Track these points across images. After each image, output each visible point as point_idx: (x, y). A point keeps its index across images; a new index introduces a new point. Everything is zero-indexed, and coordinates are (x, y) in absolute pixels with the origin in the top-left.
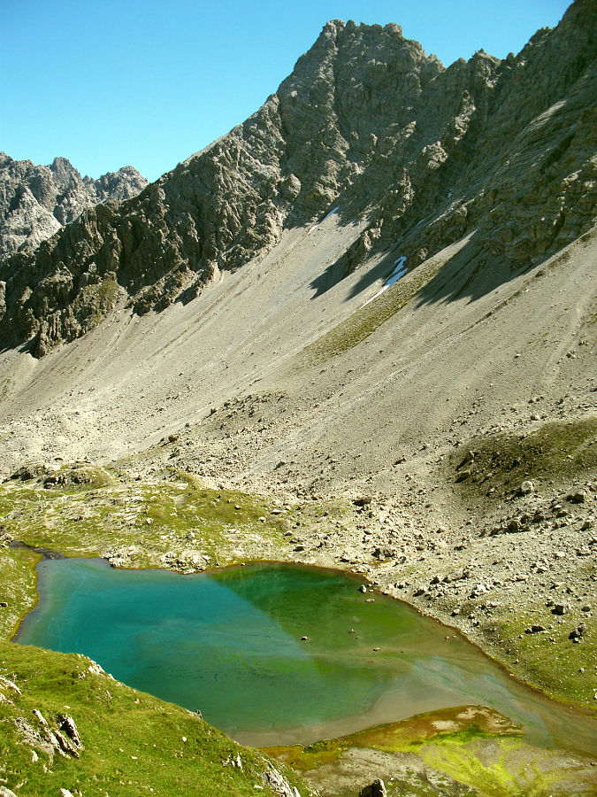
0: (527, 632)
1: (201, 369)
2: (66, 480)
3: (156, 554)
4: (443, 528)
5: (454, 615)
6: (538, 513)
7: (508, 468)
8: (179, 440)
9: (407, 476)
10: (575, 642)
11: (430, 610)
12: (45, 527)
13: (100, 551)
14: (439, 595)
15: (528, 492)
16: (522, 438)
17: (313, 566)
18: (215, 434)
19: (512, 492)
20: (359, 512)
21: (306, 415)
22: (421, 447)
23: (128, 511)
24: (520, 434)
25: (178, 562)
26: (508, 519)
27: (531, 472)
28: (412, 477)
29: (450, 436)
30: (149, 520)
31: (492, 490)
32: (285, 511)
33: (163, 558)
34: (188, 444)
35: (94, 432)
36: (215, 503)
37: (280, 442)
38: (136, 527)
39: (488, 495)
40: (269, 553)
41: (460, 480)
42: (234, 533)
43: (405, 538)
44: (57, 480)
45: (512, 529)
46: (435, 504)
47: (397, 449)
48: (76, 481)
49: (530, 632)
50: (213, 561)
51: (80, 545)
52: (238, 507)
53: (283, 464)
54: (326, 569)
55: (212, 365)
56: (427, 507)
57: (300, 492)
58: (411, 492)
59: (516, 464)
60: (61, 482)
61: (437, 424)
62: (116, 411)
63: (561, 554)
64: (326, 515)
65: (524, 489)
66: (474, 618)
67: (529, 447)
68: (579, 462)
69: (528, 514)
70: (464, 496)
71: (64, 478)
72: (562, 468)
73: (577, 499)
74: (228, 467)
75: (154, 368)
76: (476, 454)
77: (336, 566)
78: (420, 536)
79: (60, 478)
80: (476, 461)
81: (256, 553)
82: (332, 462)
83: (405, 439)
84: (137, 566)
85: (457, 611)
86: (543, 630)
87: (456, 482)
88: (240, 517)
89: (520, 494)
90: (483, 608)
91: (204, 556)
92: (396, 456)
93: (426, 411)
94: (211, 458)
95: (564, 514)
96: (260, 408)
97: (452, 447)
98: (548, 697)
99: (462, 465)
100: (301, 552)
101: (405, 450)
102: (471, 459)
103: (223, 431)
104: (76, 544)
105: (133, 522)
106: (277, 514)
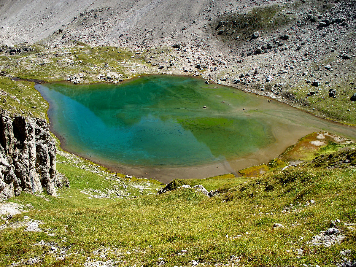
0: (308, 95)
1: (56, 6)
2: (21, 50)
3: (94, 76)
4: (221, 54)
5: (262, 90)
6: (268, 45)
7: (242, 27)
8: (64, 31)
9: (192, 34)
10: (334, 98)
11: (248, 89)
12: (27, 69)
13: (63, 77)
14: (249, 82)
15: (258, 37)
16: (245, 14)
17: (173, 75)
18: (80, 27)
19: (249, 37)
20: (178, 50)
21: (123, 15)
22: (192, 22)
23: (67, 58)
24: (243, 13)
25: (108, 78)
26: (253, 48)
27: (255, 28)
28: (195, 34)
29: (205, 17)
30: (81, 61)
31: (238, 37)
32: (142, 53)
33: (98, 76)
34: (69, 32)
35: (13, 35)
36: (107, 51)
37: (115, 27)
38: (76, 65)
39: (236, 39)
40: (148, 71)
41: (220, 33)
42: (125, 63)
43: (205, 60)
44: (16, 50)
45: (258, 52)
46: (212, 45)
47: (180, 24)
48: (26, 50)
49: (310, 95)
50: (125, 76)
51: (51, 76)
52: (119, 52)
53: (123, 35)
54: (180, 75)
55: (60, 3)
56: (208, 46)
57: (139, 45)
58: (196, 41)
59: (245, 25)
60: (19, 51)
61: (196, 12)
62: (21, 26)
63: (295, 61)
64: (163, 52)
65: (256, 35)
66: (273, 91)
67: (250, 18)
68: (276, 23)
69: (264, 46)
70: (224, 41)
71: (20, 49)
72: (270, 26)
73: (286, 38)
74: (94, 39)
75: (33, 7)
76: (224, 22)
77: (183, 74)
78: (212, 59)
79: (18, 50)
80: (225, 26)
81: (142, 71)
82: (148, 32)
83: (182, 19)
84: (88, 82)
85: (263, 89)
86: (315, 93)
87: (218, 35)
88: (123, 57)
89: (254, 37)
90: (276, 86)
91: (119, 74)
92: (181, 27)
93: (189, 7)
94: (84, 36)
95: (282, 45)
96: (99, 14)
97: (208, 21)
98: (342, 124)
99: (218, 27)
100: (163, 69)
101: (184, 24)
102: (222, 25)
103: (83, 26)
104: (47, 75)
105: (73, 63)
106: (138, 54)
